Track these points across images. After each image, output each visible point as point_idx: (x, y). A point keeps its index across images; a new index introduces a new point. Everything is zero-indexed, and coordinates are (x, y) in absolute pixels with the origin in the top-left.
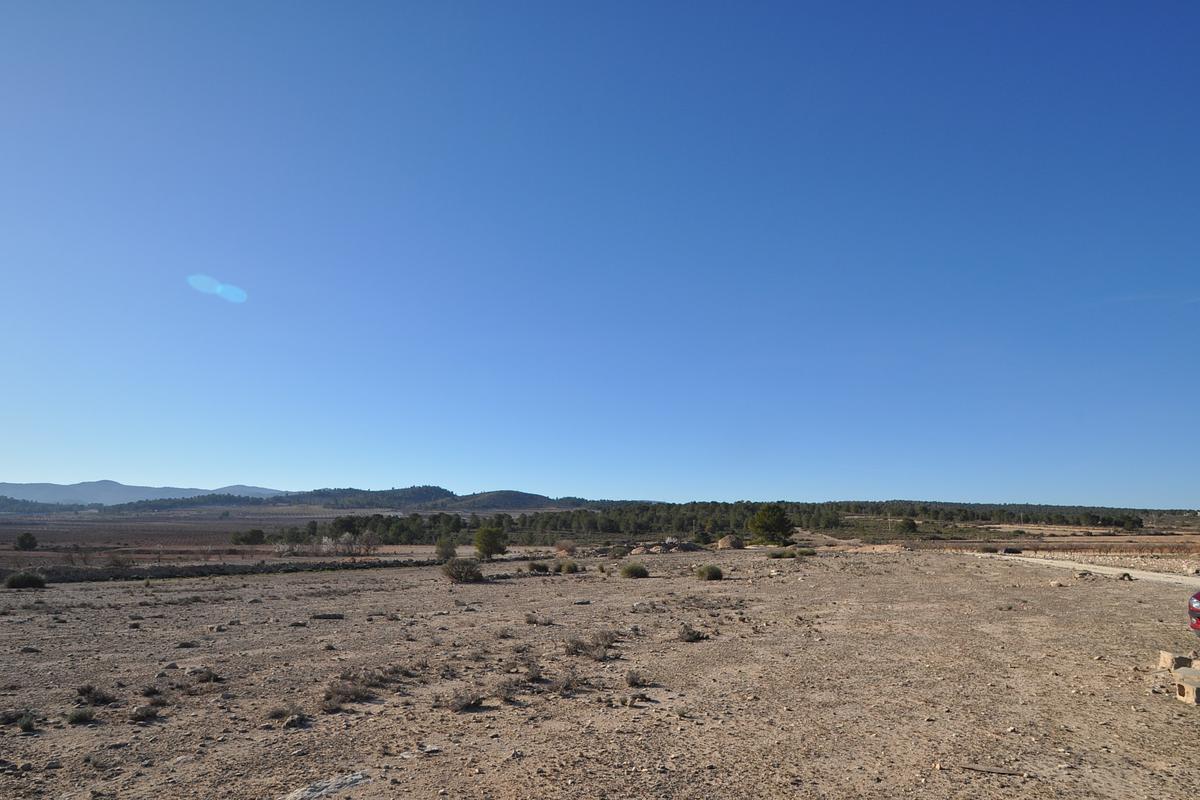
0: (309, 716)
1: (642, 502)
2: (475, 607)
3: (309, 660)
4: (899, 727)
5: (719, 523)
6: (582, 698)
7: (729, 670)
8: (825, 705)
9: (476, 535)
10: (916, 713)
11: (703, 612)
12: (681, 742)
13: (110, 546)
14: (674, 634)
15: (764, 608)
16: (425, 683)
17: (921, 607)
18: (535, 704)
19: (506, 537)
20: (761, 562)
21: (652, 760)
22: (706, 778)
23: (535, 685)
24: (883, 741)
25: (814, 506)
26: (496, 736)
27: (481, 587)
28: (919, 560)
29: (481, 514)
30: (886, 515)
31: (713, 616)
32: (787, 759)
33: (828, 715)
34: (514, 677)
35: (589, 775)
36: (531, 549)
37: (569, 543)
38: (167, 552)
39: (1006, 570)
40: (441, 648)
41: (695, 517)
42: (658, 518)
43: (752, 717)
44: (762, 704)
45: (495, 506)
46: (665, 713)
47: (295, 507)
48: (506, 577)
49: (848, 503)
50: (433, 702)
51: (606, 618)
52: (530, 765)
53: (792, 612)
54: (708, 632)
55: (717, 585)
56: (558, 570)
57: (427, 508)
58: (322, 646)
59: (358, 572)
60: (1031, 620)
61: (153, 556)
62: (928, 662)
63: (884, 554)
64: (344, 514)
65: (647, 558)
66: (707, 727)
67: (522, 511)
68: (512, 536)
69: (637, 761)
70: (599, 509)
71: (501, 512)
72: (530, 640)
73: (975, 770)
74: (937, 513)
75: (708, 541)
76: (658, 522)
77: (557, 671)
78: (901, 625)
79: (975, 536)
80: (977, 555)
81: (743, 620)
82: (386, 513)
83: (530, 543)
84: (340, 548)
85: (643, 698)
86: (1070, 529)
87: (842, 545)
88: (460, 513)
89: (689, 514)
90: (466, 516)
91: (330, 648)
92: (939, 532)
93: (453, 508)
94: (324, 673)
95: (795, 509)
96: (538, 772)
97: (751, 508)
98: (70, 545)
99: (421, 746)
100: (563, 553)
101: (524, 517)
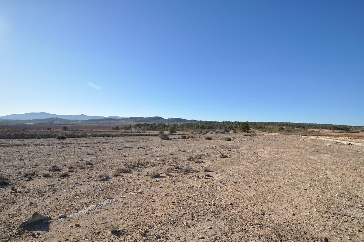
0: (110, 177)
1: (210, 121)
2: (166, 146)
3: (118, 159)
4: (295, 191)
5: (230, 127)
6: (190, 175)
7: (235, 167)
8: (267, 181)
9: (169, 128)
10: (299, 186)
11: (227, 150)
12: (220, 193)
13: (84, 130)
14: (218, 155)
15: (243, 149)
16: (146, 167)
17: (289, 150)
18: (176, 176)
19: (176, 129)
20: (241, 137)
21: (211, 200)
22: (229, 209)
23: (177, 170)
24: (291, 197)
25: (256, 123)
26: (162, 187)
27: (169, 141)
28: (286, 137)
29: (170, 124)
30: (275, 125)
31: (229, 151)
32: (258, 203)
33: (269, 185)
34: (171, 167)
35: (189, 205)
36: (182, 132)
37: (192, 131)
38: (97, 131)
39: (312, 141)
40: (154, 157)
41: (224, 125)
42: (215, 125)
43: (243, 184)
44: (246, 180)
45: (173, 122)
46: (215, 181)
47: (126, 121)
48: (175, 139)
49: (265, 122)
50: (146, 174)
51: (199, 150)
52: (170, 199)
53: (252, 150)
54: (228, 155)
55: (230, 142)
56: (189, 137)
57: (157, 122)
58: (123, 155)
59: (140, 136)
60: (325, 155)
61: (93, 132)
62: (297, 168)
63: (275, 135)
64: (138, 123)
65: (211, 135)
66: (229, 187)
67: (181, 123)
68: (178, 129)
69: (206, 200)
70: (200, 123)
71: (175, 123)
72: (178, 156)
73: (331, 213)
74: (290, 125)
75: (227, 131)
76: (214, 126)
77: (183, 165)
78: (285, 155)
79: (300, 132)
80: (302, 136)
81: (238, 152)
82: (148, 123)
83: (182, 130)
84: (136, 131)
85: (209, 176)
86: (328, 130)
87: (263, 133)
88: (165, 123)
89: (223, 124)
90: (167, 124)
91: (125, 156)
92: (290, 130)
93: (164, 122)
94: (120, 163)
95: (251, 124)
96: (172, 203)
97: (239, 123)
98: (75, 129)
99: (138, 190)
100: (190, 133)
101: (181, 124)
